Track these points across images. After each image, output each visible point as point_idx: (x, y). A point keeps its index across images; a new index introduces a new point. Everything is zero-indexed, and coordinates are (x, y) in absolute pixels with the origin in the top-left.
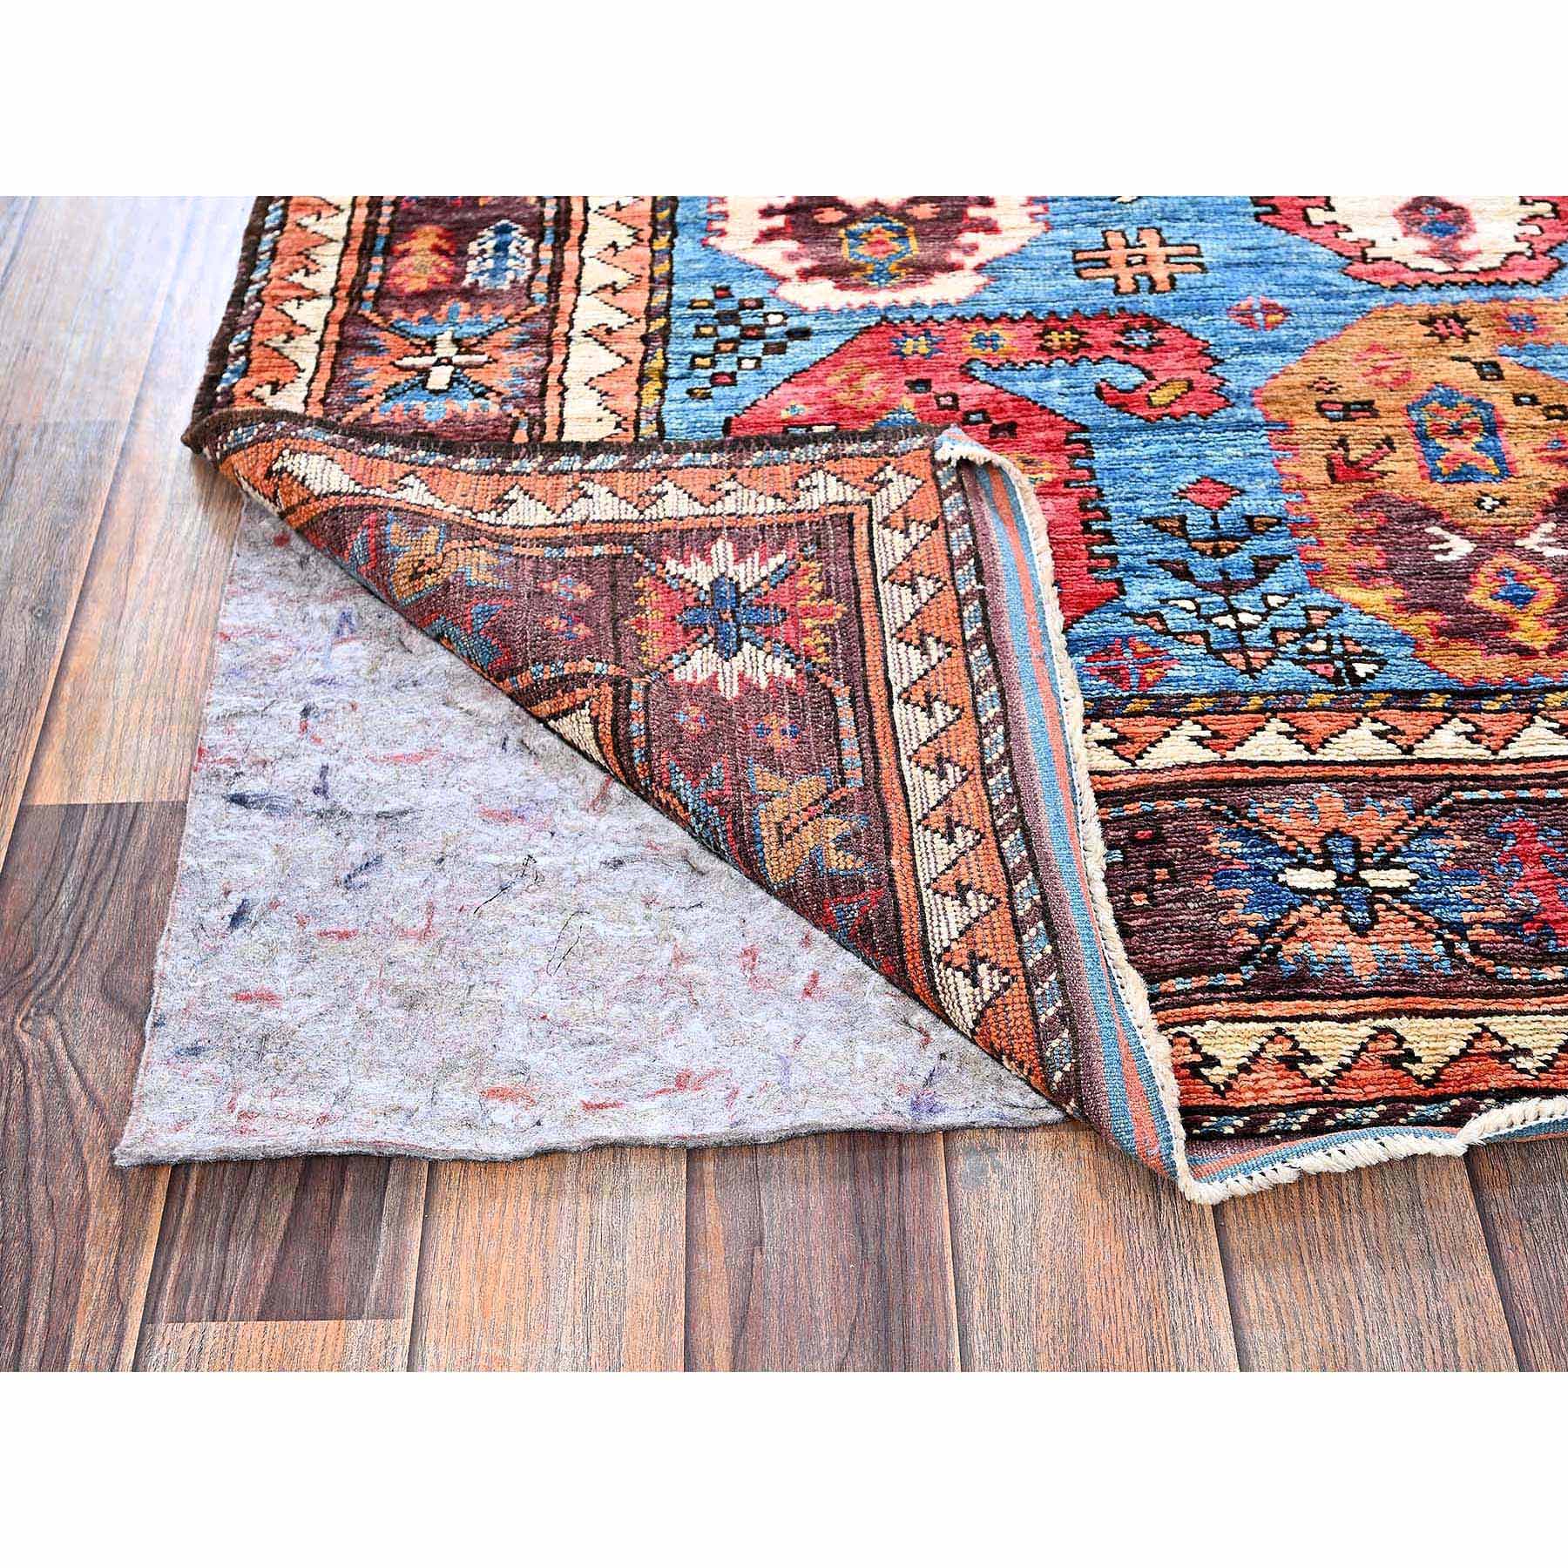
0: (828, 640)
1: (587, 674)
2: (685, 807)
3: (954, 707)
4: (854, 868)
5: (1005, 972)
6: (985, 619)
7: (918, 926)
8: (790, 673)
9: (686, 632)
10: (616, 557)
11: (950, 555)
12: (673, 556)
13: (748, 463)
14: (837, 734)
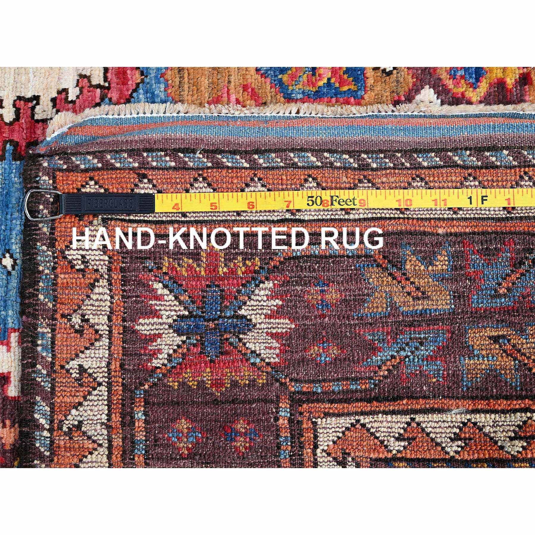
0: (240, 258)
1: (290, 421)
2: (393, 357)
3: (306, 180)
4: (448, 256)
5: (521, 178)
6: (234, 152)
7: (489, 222)
8: (269, 285)
9: (227, 353)
10: (147, 402)
11: (175, 168)
12: (150, 360)
13: (50, 305)
14: (326, 257)
